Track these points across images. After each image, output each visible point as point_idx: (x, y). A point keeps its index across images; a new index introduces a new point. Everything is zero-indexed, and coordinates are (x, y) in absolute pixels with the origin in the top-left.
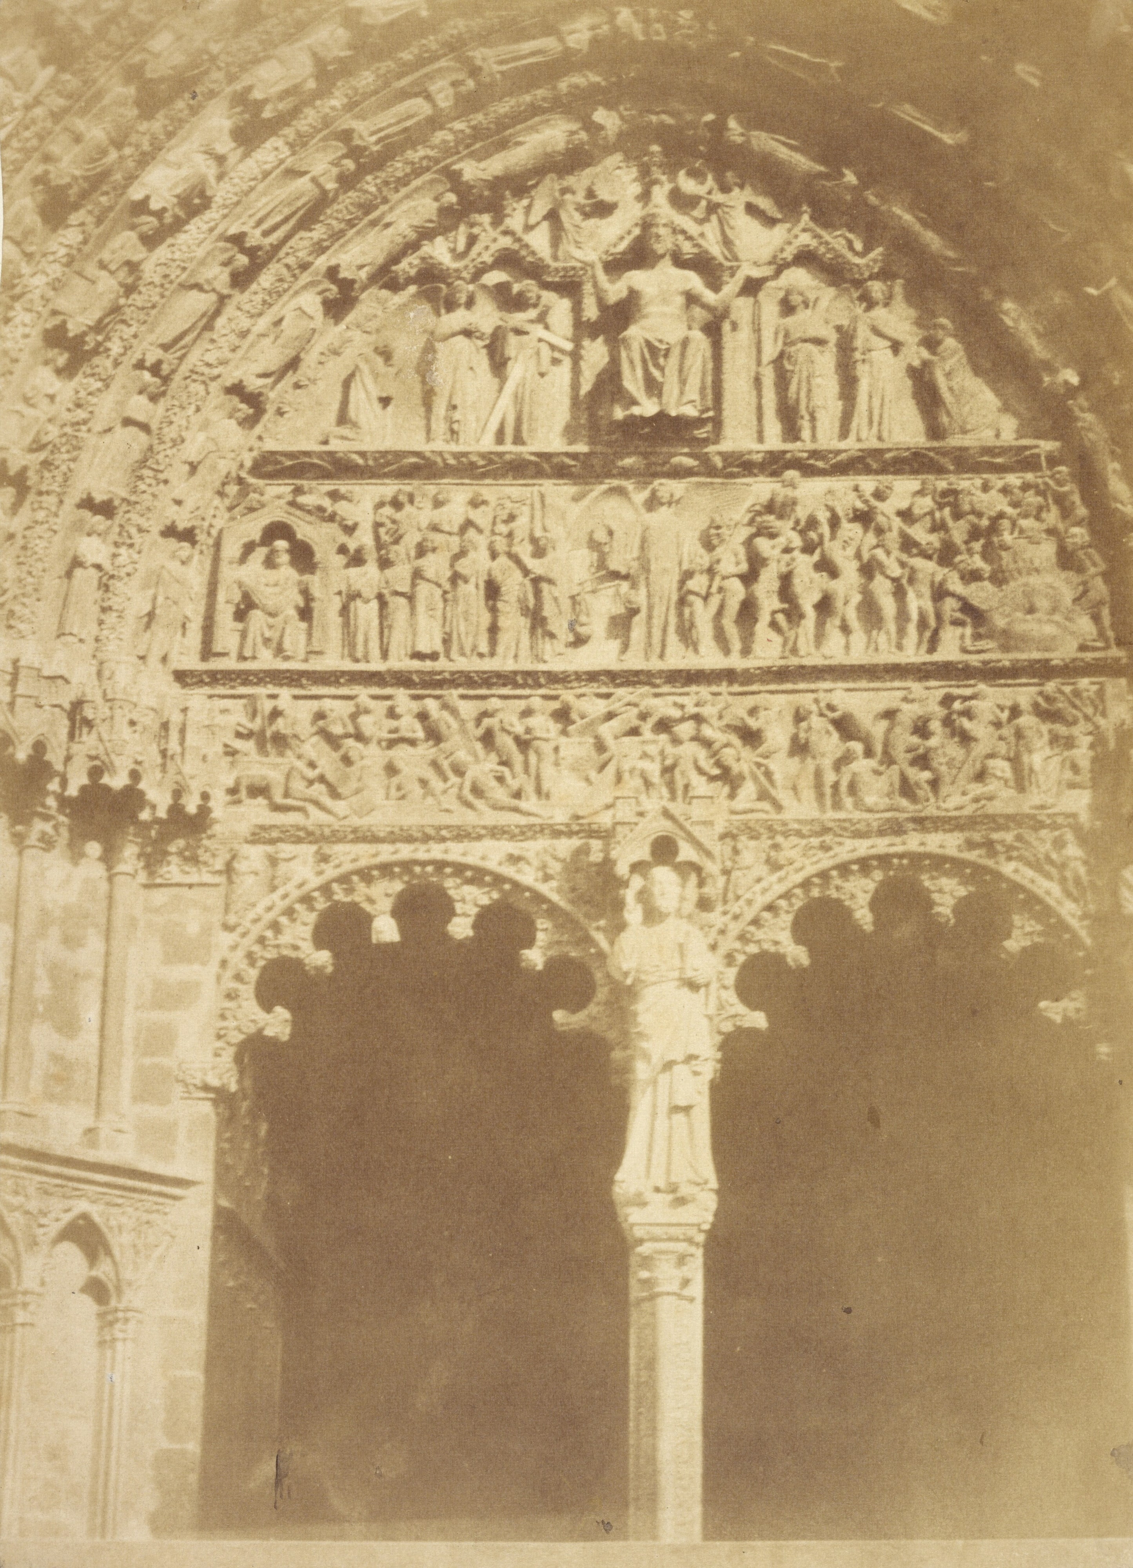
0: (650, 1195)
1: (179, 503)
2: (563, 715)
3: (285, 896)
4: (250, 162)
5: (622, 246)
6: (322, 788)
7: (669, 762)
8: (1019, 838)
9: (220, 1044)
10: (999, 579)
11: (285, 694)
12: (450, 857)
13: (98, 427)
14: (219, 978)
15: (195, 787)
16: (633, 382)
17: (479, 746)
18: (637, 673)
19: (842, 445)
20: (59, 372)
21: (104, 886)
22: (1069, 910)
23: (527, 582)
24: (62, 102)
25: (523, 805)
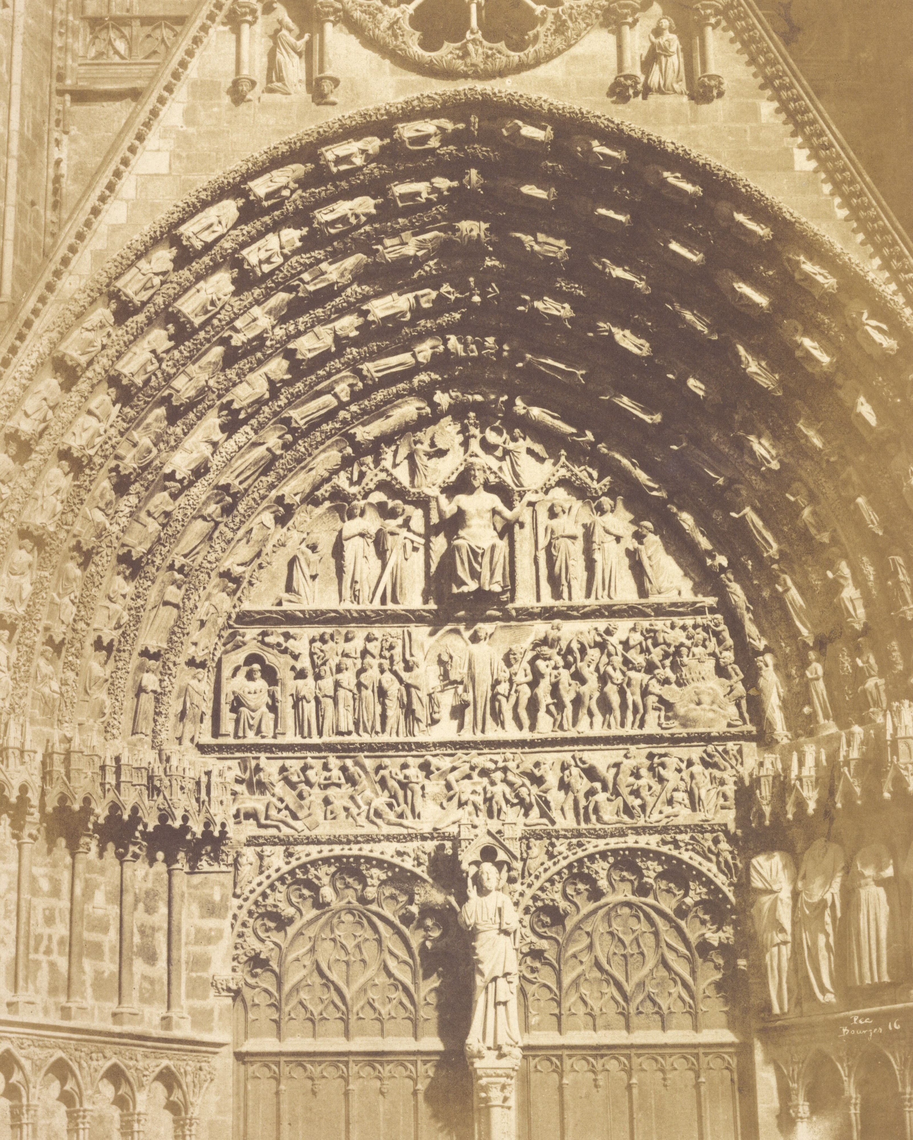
0: (485, 1052)
1: (195, 644)
2: (426, 767)
3: (268, 877)
4: (231, 442)
5: (453, 478)
6: (287, 812)
7: (489, 795)
8: (692, 838)
9: (235, 963)
10: (680, 684)
11: (263, 756)
12: (364, 853)
13: (149, 607)
14: (232, 925)
15: (218, 820)
16: (463, 573)
17: (378, 787)
18: (468, 742)
19: (587, 602)
20: (126, 578)
21: (166, 876)
22: (721, 880)
23: (403, 689)
24: (125, 425)
25: (405, 822)
